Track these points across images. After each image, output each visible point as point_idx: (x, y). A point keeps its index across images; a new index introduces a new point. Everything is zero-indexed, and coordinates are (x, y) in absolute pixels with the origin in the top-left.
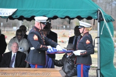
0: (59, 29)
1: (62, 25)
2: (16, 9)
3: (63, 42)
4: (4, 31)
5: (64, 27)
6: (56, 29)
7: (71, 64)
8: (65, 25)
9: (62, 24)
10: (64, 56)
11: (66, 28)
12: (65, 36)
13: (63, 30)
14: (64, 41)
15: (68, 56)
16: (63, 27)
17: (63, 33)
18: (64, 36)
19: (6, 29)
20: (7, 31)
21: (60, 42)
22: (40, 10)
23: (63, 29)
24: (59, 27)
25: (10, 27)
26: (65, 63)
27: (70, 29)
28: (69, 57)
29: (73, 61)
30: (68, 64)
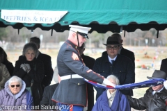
0: (137, 45)
1: (142, 39)
2: (66, 12)
3: (144, 67)
4: (45, 48)
5: (147, 41)
6: (133, 44)
7: (160, 105)
8: (148, 39)
9: (143, 36)
10: (148, 91)
11: (150, 44)
12: (148, 57)
13: (144, 48)
14: (146, 65)
16: (144, 42)
17: (145, 52)
18: (146, 56)
19: (48, 46)
20: (50, 49)
21: (140, 67)
23: (145, 45)
24: (137, 42)
25: (54, 42)
26: (149, 103)
27: (156, 45)
28: (157, 93)
29: (163, 101)
30: (156, 107)
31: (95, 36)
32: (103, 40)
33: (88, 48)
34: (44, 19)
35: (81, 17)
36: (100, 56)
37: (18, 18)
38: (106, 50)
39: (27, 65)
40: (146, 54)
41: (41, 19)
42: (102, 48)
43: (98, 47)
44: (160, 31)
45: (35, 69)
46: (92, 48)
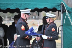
5: (34, 17)
11: (35, 19)
12: (34, 25)
13: (32, 20)
15: (37, 41)
16: (32, 17)
17: (33, 22)
22: (14, 4)
27: (38, 19)
31: (9, 15)
32: (13, 16)
33: (6, 21)
36: (11, 24)
38: (14, 21)
40: (33, 23)
42: (12, 20)
43: (10, 20)
44: (40, 13)
46: (7, 21)
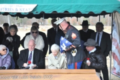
34: (22, 10)
35: (46, 8)
37: (6, 9)
39: (11, 38)
41: (20, 10)
45: (15, 41)
